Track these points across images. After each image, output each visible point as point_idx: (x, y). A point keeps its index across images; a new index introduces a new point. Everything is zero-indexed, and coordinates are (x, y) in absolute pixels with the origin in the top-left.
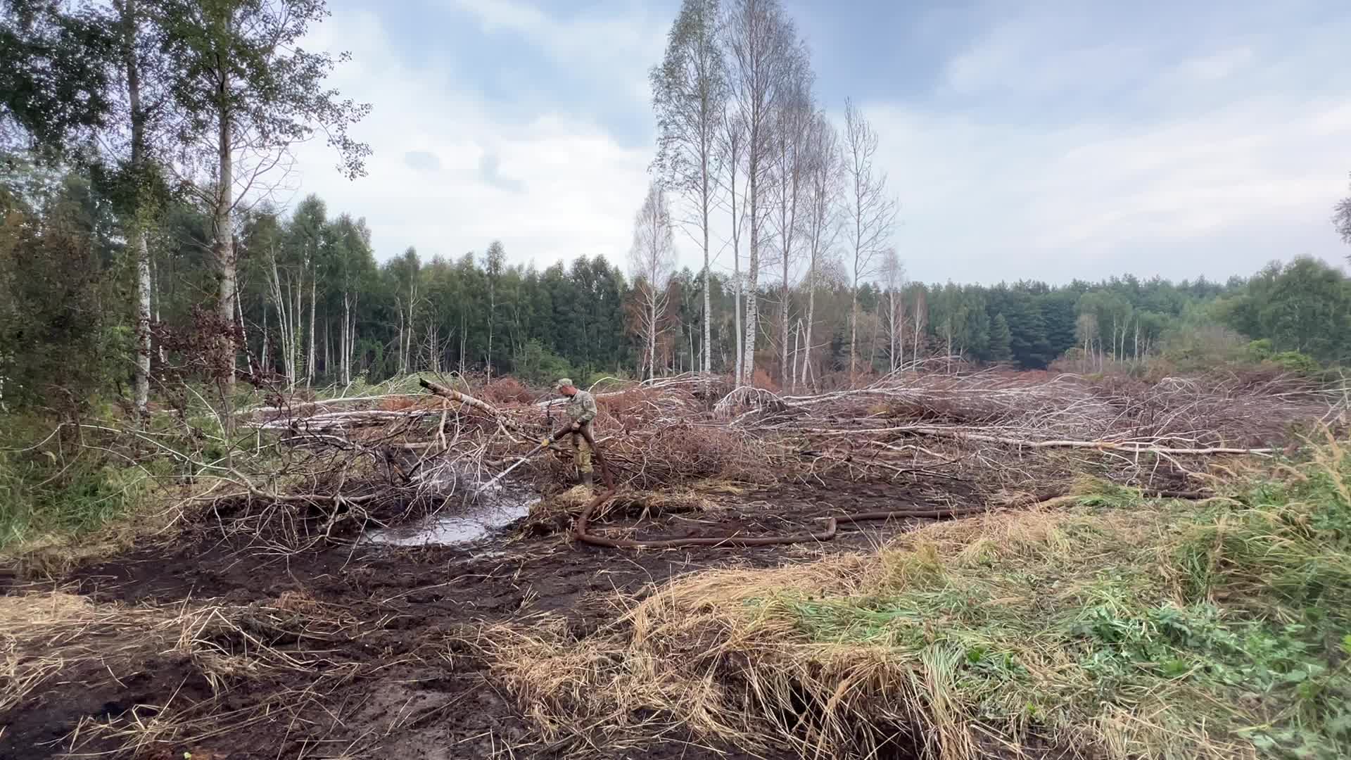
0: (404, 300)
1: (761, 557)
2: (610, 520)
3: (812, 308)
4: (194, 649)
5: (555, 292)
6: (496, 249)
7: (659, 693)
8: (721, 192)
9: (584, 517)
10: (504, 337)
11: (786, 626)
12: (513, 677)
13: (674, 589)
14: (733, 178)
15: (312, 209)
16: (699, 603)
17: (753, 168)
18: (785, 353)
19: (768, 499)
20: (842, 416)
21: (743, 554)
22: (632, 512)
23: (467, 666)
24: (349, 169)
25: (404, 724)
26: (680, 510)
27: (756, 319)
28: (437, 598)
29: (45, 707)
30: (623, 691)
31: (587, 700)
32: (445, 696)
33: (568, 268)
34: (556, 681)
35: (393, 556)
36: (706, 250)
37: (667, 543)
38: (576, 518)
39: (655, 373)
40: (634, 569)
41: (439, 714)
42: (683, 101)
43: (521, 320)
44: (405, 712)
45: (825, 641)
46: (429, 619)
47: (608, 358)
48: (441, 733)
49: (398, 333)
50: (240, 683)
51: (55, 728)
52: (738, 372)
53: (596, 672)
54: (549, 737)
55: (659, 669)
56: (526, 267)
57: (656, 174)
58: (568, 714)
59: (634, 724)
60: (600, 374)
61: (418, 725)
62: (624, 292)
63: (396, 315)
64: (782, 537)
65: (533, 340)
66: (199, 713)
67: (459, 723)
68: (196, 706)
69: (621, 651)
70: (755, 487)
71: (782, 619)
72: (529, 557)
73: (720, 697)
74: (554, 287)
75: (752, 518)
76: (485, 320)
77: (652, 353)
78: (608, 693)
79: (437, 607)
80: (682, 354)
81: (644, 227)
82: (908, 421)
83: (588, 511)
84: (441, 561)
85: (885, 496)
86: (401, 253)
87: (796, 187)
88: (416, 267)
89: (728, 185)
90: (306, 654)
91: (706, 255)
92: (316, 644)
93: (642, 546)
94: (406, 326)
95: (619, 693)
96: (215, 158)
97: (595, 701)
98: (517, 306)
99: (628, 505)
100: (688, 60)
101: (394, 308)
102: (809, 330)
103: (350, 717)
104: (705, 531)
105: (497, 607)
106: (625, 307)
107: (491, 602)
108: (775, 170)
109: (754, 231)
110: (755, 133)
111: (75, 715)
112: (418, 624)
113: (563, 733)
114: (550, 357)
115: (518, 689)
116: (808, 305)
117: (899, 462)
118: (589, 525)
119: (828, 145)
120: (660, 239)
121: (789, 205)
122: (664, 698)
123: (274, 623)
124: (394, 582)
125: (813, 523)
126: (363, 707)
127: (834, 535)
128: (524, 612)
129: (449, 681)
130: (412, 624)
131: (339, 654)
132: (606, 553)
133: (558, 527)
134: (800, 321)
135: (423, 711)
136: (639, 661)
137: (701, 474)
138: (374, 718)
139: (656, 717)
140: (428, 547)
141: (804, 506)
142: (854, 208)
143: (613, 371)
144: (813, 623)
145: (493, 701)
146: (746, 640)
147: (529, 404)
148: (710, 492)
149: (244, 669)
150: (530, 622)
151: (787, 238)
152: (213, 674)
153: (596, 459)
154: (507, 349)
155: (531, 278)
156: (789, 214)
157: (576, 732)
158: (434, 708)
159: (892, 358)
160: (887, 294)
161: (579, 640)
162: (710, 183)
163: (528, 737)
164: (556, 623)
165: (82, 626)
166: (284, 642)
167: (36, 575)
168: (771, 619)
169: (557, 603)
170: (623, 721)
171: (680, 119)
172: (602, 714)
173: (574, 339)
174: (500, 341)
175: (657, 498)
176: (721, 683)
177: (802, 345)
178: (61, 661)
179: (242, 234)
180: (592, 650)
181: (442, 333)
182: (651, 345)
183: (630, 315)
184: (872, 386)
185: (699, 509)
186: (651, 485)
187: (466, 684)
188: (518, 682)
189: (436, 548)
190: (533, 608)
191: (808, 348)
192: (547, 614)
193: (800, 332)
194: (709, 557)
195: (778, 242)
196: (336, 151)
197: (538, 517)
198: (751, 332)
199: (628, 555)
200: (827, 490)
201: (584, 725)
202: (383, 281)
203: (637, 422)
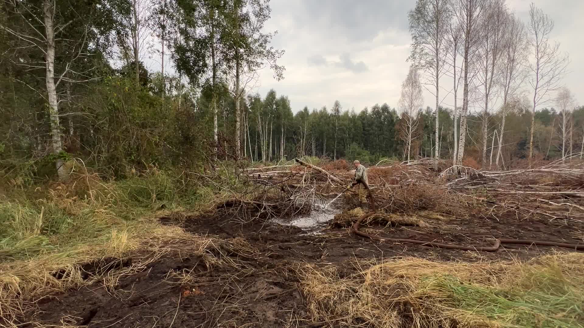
0: (303, 127)
1: (447, 255)
2: (371, 225)
3: (503, 124)
4: (203, 253)
5: (364, 122)
6: (337, 104)
7: (369, 313)
8: (446, 66)
9: (358, 222)
10: (342, 142)
11: (443, 295)
12: (307, 288)
13: (390, 264)
14: (455, 59)
15: (272, 94)
16: (399, 273)
17: (466, 52)
18: (485, 149)
19: (460, 224)
20: (520, 183)
21: (437, 252)
22: (383, 223)
23: (293, 279)
24: (277, 77)
25: (262, 297)
26: (406, 225)
27: (466, 130)
28: (290, 248)
29: (163, 263)
30: (353, 307)
31: (336, 307)
32: (281, 290)
33: (370, 111)
34: (324, 295)
35: (278, 229)
36: (437, 97)
37: (396, 240)
38: (354, 222)
39: (411, 158)
40: (376, 250)
41: (276, 297)
42: (426, 24)
43: (349, 135)
44: (264, 293)
45: (467, 310)
46: (284, 256)
47: (388, 151)
48: (274, 306)
49: (300, 141)
50: (216, 268)
51: (163, 271)
52: (455, 158)
53: (343, 295)
54: (314, 319)
55: (373, 300)
56: (350, 111)
57: (411, 62)
58: (326, 311)
59: (354, 324)
60: (384, 158)
61: (268, 299)
62: (397, 120)
63: (300, 134)
64: (462, 246)
65: (354, 143)
66: (202, 276)
67: (282, 303)
68: (202, 273)
69: (357, 288)
70: (454, 218)
71: (440, 291)
72: (330, 237)
73: (399, 323)
74: (364, 119)
75: (447, 234)
76: (333, 135)
77: (409, 149)
78: (346, 306)
79: (289, 252)
80: (427, 149)
81: (406, 89)
82: (569, 188)
83: (360, 220)
84: (296, 233)
85: (540, 231)
86: (302, 109)
87: (495, 59)
88: (308, 114)
89: (451, 62)
90: (239, 262)
91: (437, 100)
92: (244, 259)
93: (383, 240)
94: (303, 138)
95: (351, 307)
96: (235, 79)
97: (339, 309)
98: (347, 128)
99: (380, 219)
100: (429, 3)
101: (299, 131)
102: (502, 136)
103: (246, 289)
104: (419, 237)
105: (312, 257)
106: (397, 127)
107: (310, 254)
108: (482, 51)
109: (466, 85)
110: (468, 33)
111: (169, 267)
112: (281, 258)
113: (321, 319)
114: (361, 150)
115: (308, 294)
116: (501, 123)
117: (556, 212)
118: (360, 226)
119: (518, 33)
120: (415, 94)
121: (490, 69)
122: (371, 316)
123: (231, 248)
124: (276, 239)
125: (485, 241)
126: (251, 287)
127: (497, 250)
128: (322, 261)
129: (283, 284)
130: (278, 257)
131: (250, 264)
132: (365, 240)
133: (346, 226)
134: (496, 131)
135: (271, 294)
136: (365, 294)
137: (424, 209)
138: (254, 292)
139: (365, 324)
140: (292, 227)
141: (482, 231)
142: (535, 67)
143: (390, 157)
144: (460, 297)
145: (298, 297)
146: (416, 298)
147: (348, 171)
148: (426, 217)
149: (218, 263)
150: (322, 266)
151: (488, 86)
152: (208, 263)
153: (369, 196)
154: (343, 147)
155: (354, 116)
156: (489, 74)
157: (327, 320)
158: (275, 294)
159: (563, 151)
160: (561, 114)
161: (341, 279)
162: (440, 63)
163: (307, 317)
164: (332, 268)
165: (178, 239)
166: (233, 255)
167: (176, 219)
168: (434, 289)
169: (336, 260)
170: (350, 321)
171: (425, 34)
172: (341, 315)
173: (372, 142)
174: (340, 143)
175: (396, 217)
176: (401, 317)
177: (496, 143)
178: (170, 249)
179: (250, 106)
180: (344, 285)
181: (317, 140)
182: (409, 144)
183: (399, 131)
184: (543, 167)
185: (418, 226)
186: (394, 212)
187: (290, 286)
188: (309, 291)
189: (294, 228)
190: (326, 260)
191: (500, 146)
192: (330, 263)
193: (496, 137)
194: (417, 250)
195: (482, 89)
196: (273, 71)
197: (337, 220)
198: (463, 137)
199: (376, 243)
200: (501, 224)
201: (331, 318)
202: (296, 120)
203: (397, 181)
